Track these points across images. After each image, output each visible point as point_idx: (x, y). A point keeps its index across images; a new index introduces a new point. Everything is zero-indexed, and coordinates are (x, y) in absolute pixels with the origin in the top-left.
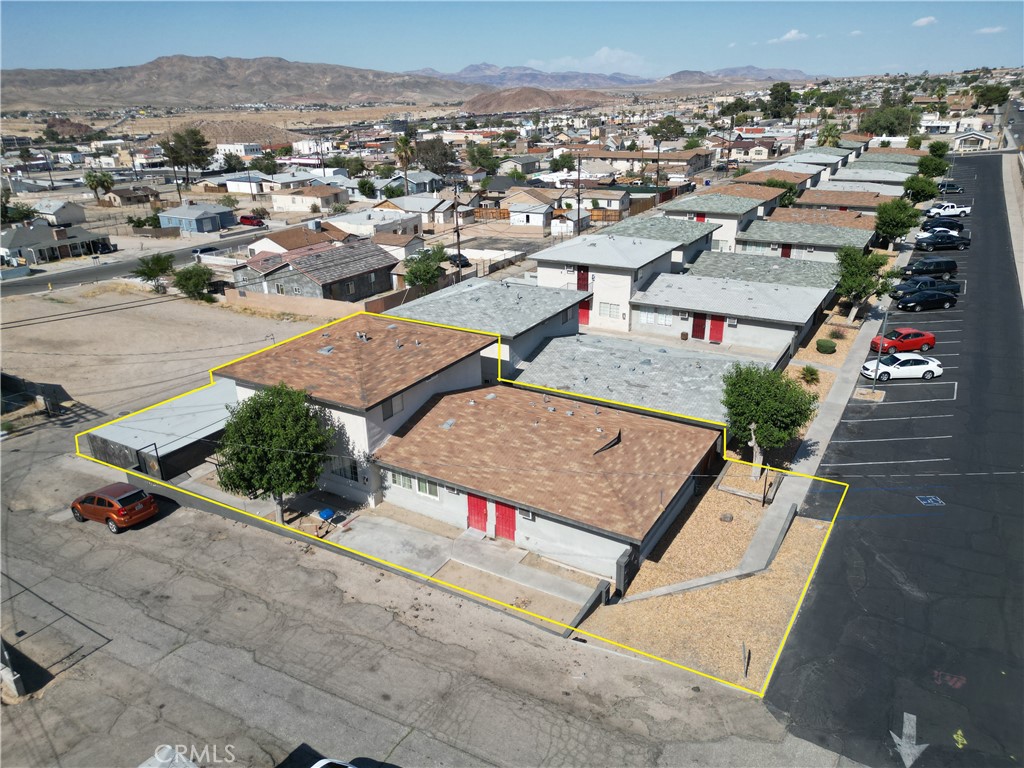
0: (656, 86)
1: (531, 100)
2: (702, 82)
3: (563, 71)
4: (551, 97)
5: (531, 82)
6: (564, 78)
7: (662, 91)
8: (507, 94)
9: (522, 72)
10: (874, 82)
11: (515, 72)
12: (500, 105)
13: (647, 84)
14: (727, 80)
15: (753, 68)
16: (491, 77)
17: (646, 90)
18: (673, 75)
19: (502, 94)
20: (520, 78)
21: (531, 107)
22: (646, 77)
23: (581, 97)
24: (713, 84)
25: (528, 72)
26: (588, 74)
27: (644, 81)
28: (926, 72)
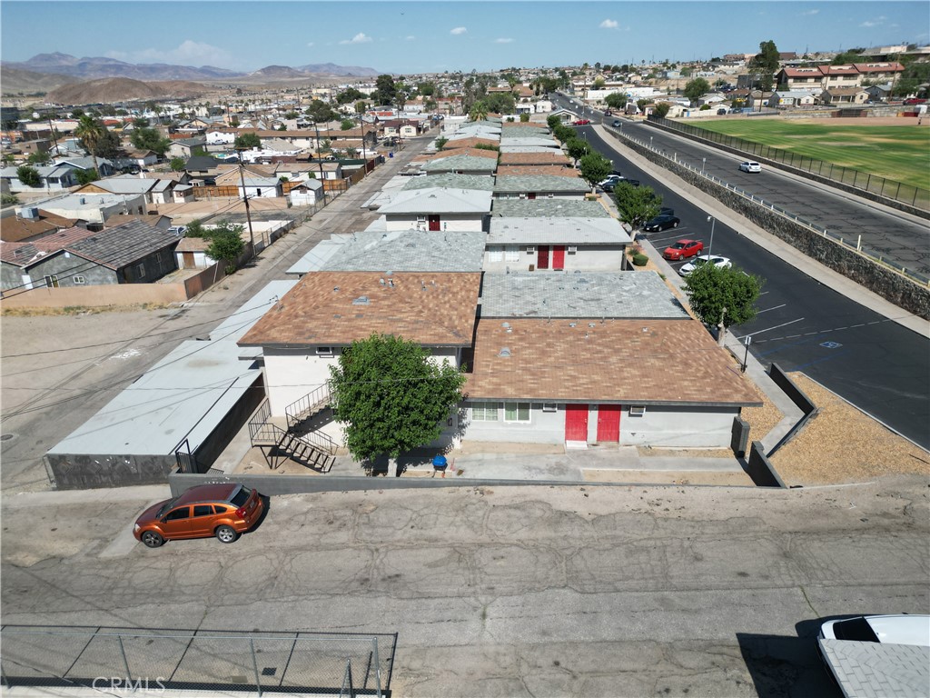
0: (249, 79)
1: (128, 91)
2: (292, 76)
3: (150, 62)
4: (149, 87)
5: (116, 73)
6: (152, 69)
7: (257, 84)
8: (98, 84)
9: (105, 63)
10: (439, 78)
11: (96, 62)
12: (92, 95)
13: (239, 77)
14: (313, 75)
15: (333, 65)
16: (68, 67)
17: (241, 82)
18: (263, 70)
19: (93, 84)
20: (104, 68)
21: (130, 97)
22: (237, 71)
23: (180, 87)
24: (301, 79)
25: (111, 63)
26: (177, 66)
27: (236, 75)
28: (474, 70)
